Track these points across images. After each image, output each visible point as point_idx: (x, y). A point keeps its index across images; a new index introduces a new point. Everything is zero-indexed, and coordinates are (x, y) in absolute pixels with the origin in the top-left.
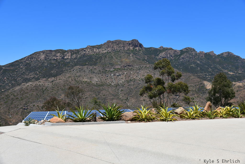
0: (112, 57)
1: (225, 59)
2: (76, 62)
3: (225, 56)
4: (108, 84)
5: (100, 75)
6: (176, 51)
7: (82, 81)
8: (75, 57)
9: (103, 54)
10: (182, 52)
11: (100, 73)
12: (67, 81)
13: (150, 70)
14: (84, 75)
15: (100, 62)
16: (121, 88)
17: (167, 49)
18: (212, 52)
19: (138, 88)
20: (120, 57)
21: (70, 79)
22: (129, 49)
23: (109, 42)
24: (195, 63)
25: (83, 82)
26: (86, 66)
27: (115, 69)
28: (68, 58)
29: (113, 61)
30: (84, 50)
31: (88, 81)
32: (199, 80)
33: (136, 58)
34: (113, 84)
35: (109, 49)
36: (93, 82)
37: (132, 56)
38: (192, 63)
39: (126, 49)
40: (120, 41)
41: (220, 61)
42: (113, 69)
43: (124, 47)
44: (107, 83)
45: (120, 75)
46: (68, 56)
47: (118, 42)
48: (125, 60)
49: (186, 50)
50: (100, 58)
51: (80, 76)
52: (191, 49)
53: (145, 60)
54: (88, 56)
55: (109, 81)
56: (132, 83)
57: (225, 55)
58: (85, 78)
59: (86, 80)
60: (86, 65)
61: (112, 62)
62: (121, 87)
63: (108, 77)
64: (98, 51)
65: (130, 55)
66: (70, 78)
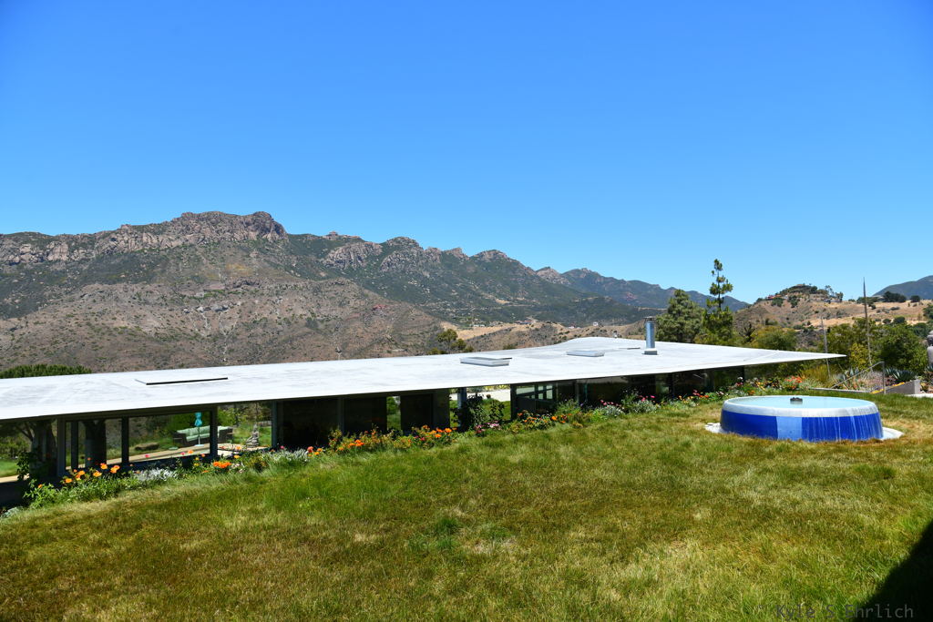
0: (199, 260)
1: (488, 266)
2: (88, 270)
3: (488, 261)
4: (191, 333)
5: (165, 310)
6: (370, 245)
7: (111, 326)
8: (82, 256)
9: (171, 250)
10: (387, 248)
11: (164, 303)
12: (62, 328)
13: (306, 294)
14: (116, 309)
15: (163, 271)
16: (229, 345)
17: (348, 240)
18: (457, 250)
19: (275, 342)
20: (223, 259)
21: (73, 322)
22: (246, 238)
23: (186, 217)
24: (418, 276)
25: (115, 329)
26: (122, 285)
27: (210, 291)
28: (59, 261)
29: (204, 269)
30: (113, 236)
31: (131, 326)
32: (430, 319)
33: (268, 262)
34: (204, 334)
35: (188, 236)
36: (146, 330)
37: (257, 257)
38: (411, 276)
39: (239, 238)
40: (221, 214)
41: (476, 272)
42: (203, 294)
43: (232, 233)
44: (188, 332)
45: (224, 309)
46: (59, 254)
47: (213, 219)
48: (237, 268)
49: (395, 244)
50: (164, 261)
51: (102, 313)
52: (409, 241)
53: (292, 268)
54: (125, 255)
55: (192, 326)
56: (260, 330)
57: (487, 257)
58: (119, 317)
59: (123, 324)
60: (119, 280)
61: (200, 273)
62: (227, 343)
63: (189, 316)
64: (155, 241)
65: (251, 255)
66: (73, 319)
